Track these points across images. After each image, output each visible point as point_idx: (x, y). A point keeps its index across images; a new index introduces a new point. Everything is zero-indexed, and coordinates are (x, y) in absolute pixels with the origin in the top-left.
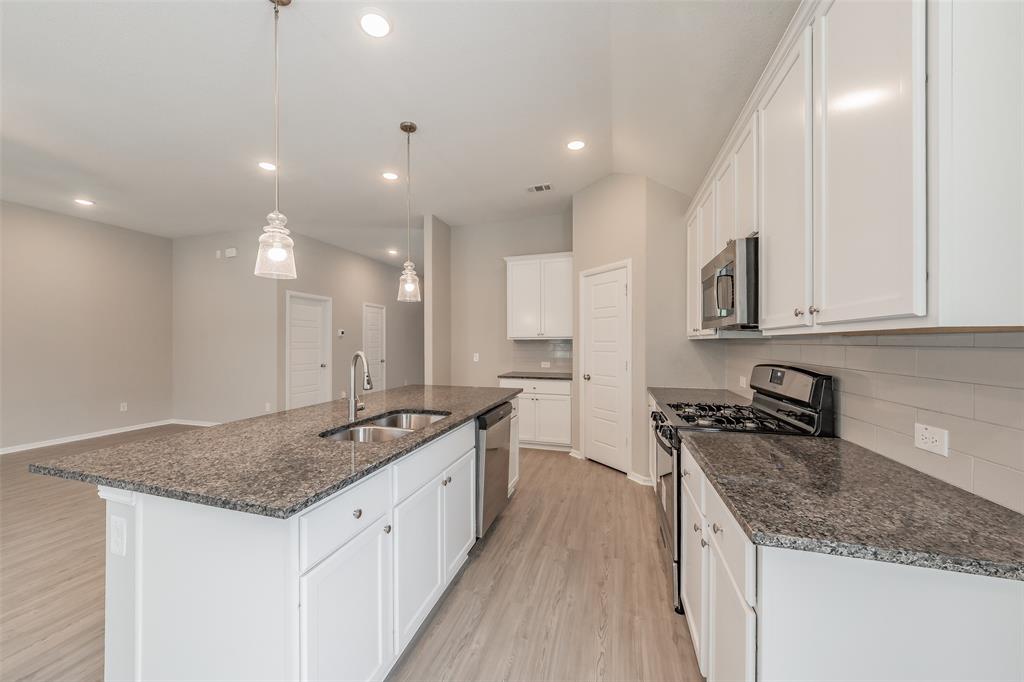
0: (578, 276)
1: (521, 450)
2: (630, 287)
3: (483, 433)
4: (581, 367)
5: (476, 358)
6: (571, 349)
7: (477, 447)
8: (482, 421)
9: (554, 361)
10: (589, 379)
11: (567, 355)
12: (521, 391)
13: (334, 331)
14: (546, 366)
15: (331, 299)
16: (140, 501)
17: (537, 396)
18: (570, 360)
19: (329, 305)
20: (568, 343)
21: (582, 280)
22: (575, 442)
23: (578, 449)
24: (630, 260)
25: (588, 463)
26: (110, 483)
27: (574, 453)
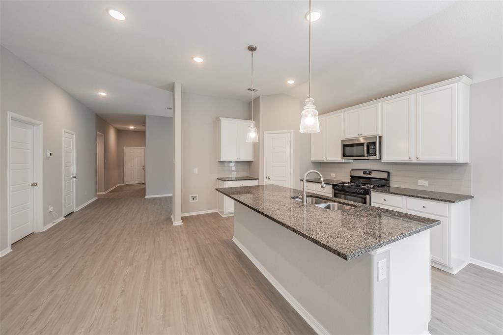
0: (263, 133)
2: (292, 141)
4: (265, 173)
5: (196, 171)
10: (270, 178)
13: (44, 153)
15: (41, 123)
21: (266, 135)
24: (293, 130)
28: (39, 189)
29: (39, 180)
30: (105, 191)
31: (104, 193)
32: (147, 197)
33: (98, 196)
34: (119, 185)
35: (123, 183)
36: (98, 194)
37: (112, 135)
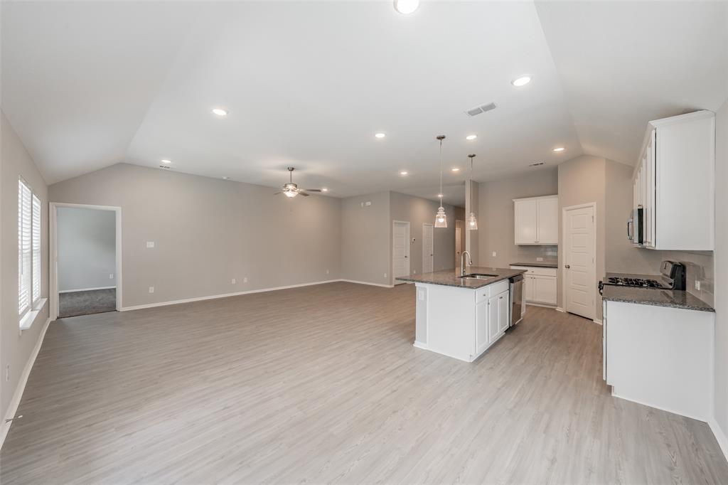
0: (562, 210)
1: (526, 305)
2: (595, 217)
3: (512, 284)
4: (564, 261)
5: (494, 254)
6: (557, 251)
7: (509, 290)
8: (511, 280)
9: (546, 257)
10: (569, 267)
11: (555, 254)
12: (527, 271)
13: (411, 238)
14: (540, 260)
15: (409, 223)
16: (427, 286)
17: (536, 276)
18: (557, 257)
19: (409, 226)
20: (555, 247)
21: (564, 212)
22: (560, 303)
23: (562, 307)
24: (595, 203)
25: (568, 314)
26: (417, 281)
27: (558, 309)
28: (408, 259)
29: (408, 255)
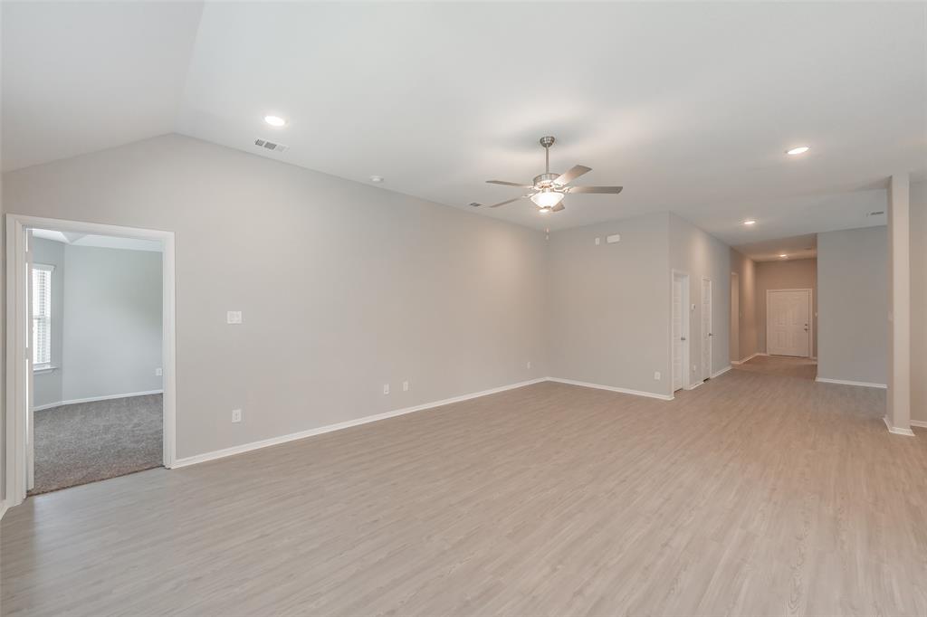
13: (691, 304)
15: (688, 274)
19: (688, 281)
30: (740, 359)
31: (738, 363)
32: (819, 379)
33: (733, 365)
34: (758, 354)
35: (765, 352)
36: (733, 362)
37: (749, 271)
